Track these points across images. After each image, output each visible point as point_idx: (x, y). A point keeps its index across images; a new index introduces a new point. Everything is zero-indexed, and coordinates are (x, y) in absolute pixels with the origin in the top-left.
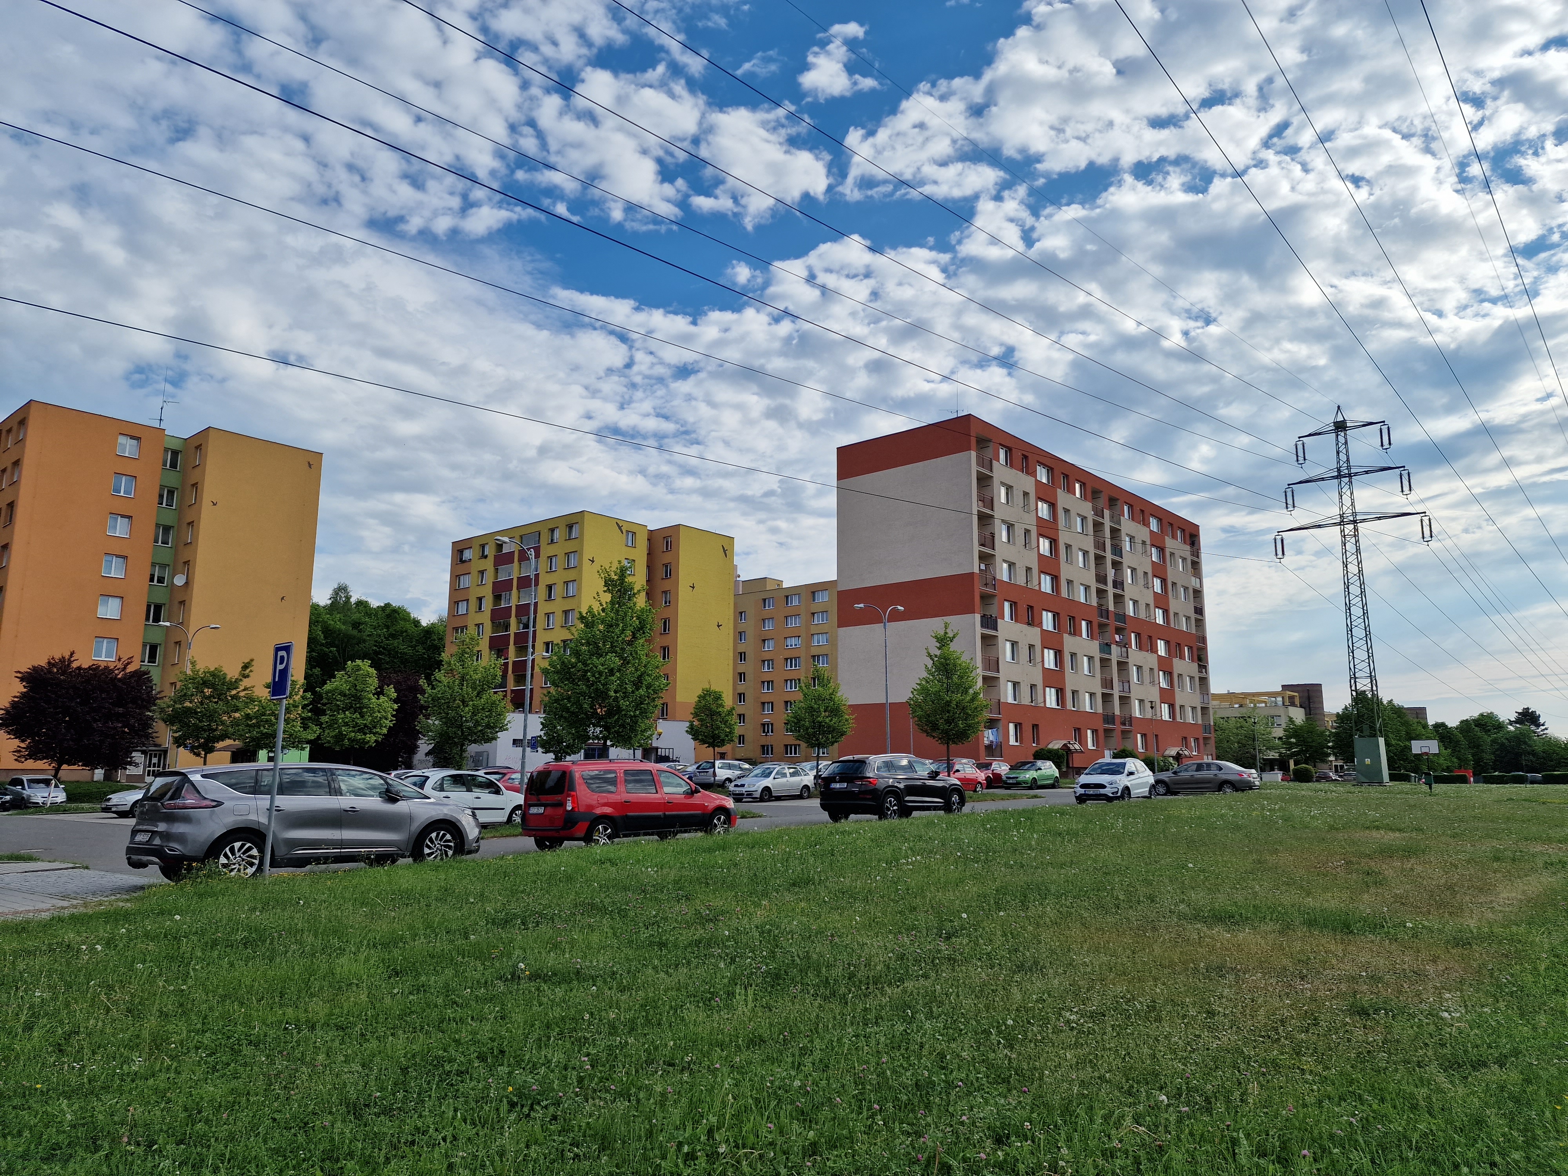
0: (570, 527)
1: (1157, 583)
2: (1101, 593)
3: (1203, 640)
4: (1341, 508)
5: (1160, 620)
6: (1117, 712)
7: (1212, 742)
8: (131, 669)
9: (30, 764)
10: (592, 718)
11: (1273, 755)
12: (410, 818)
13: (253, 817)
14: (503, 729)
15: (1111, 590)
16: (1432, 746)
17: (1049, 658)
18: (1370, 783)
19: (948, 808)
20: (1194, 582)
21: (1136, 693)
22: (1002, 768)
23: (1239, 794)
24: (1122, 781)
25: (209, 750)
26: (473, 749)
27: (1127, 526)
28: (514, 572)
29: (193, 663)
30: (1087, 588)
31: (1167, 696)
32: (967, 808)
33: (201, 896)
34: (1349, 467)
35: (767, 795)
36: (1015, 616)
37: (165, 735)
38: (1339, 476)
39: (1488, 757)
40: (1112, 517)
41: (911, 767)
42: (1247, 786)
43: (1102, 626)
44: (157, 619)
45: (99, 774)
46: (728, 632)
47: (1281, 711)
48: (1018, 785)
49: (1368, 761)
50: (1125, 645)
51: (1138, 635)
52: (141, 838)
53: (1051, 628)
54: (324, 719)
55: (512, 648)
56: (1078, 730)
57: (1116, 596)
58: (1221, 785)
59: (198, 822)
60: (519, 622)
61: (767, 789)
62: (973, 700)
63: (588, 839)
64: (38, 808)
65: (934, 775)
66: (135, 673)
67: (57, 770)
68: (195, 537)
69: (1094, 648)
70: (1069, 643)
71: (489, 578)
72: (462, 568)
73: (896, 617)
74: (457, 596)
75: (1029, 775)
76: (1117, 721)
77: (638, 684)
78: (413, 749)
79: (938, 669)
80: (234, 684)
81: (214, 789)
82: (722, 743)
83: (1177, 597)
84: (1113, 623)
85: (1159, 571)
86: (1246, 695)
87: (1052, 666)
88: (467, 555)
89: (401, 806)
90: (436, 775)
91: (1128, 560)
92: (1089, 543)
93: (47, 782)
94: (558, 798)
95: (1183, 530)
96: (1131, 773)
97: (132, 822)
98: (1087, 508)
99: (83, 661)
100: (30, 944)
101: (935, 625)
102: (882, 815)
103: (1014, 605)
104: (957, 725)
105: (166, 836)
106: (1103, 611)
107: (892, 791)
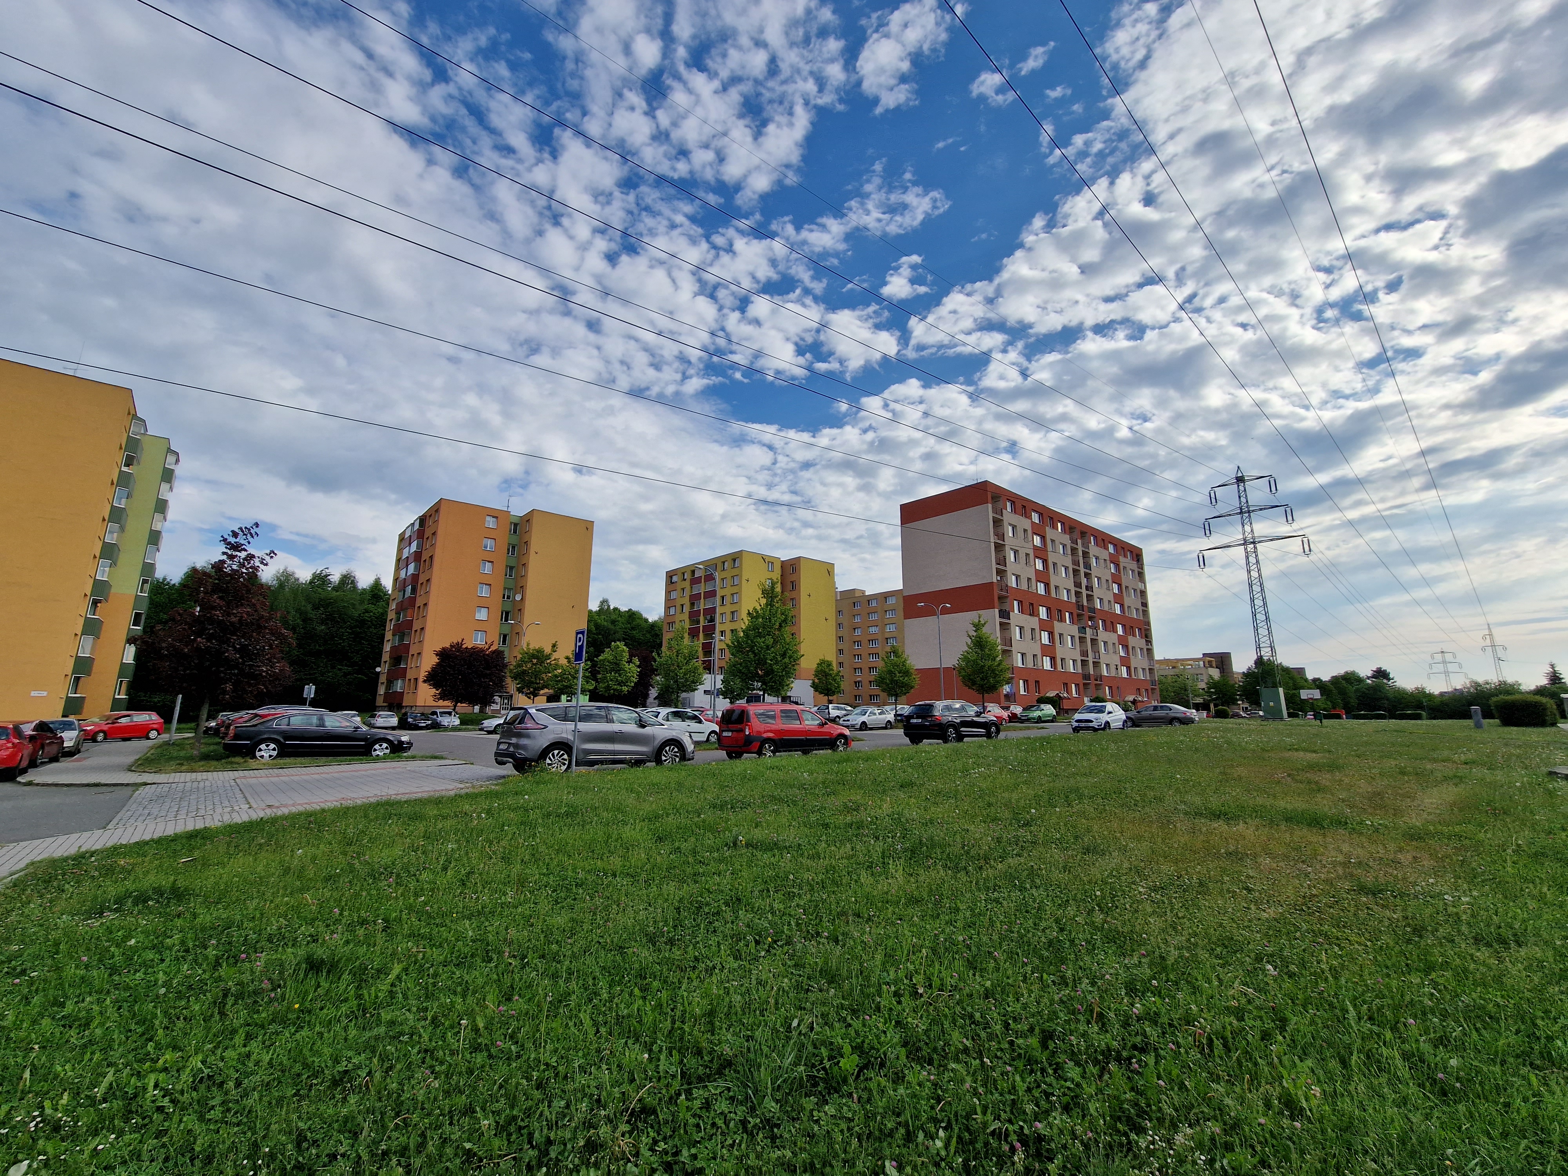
0: (734, 560)
1: (1115, 586)
2: (1078, 594)
3: (1148, 624)
4: (1244, 534)
5: (1118, 611)
6: (1092, 672)
7: (1158, 692)
8: (493, 648)
9: (441, 703)
10: (755, 677)
11: (1199, 700)
12: (654, 737)
13: (564, 735)
14: (701, 684)
15: (1084, 592)
16: (1316, 694)
17: (1045, 638)
18: (1274, 719)
19: (988, 735)
20: (1140, 586)
21: (1103, 661)
22: (1017, 710)
23: (1185, 726)
24: (1104, 718)
25: (535, 695)
26: (684, 695)
27: (1093, 550)
28: (702, 588)
29: (528, 645)
30: (1068, 591)
31: (1125, 662)
32: (1002, 735)
33: (538, 783)
34: (1248, 507)
35: (864, 726)
36: (1021, 611)
37: (512, 686)
38: (1241, 513)
39: (1354, 702)
40: (1083, 544)
41: (963, 708)
42: (1190, 721)
43: (1079, 615)
44: (506, 620)
45: (477, 708)
46: (832, 623)
47: (1203, 671)
48: (1029, 720)
49: (1272, 704)
50: (1095, 628)
51: (1104, 621)
52: (502, 747)
53: (1045, 618)
54: (599, 676)
55: (701, 635)
56: (1066, 684)
57: (1088, 596)
58: (1171, 721)
59: (534, 738)
60: (705, 619)
61: (864, 723)
62: (999, 665)
63: (760, 753)
64: (446, 729)
65: (978, 714)
66: (494, 652)
67: (455, 706)
68: (526, 572)
69: (1074, 630)
70: (1058, 627)
71: (687, 593)
72: (672, 587)
73: (945, 611)
74: (669, 603)
75: (1036, 714)
76: (1092, 678)
77: (784, 655)
78: (646, 696)
79: (975, 645)
80: (548, 657)
81: (543, 718)
82: (833, 693)
83: (1129, 596)
84: (1087, 614)
85: (1116, 579)
86: (1178, 660)
87: (1047, 643)
88: (675, 579)
89: (648, 730)
90: (664, 711)
91: (1094, 572)
92: (1068, 561)
93: (450, 714)
94: (740, 726)
95: (1131, 552)
96: (1110, 713)
97: (497, 737)
98: (1066, 539)
99: (468, 644)
100: (445, 812)
101: (972, 616)
102: (946, 741)
103: (1020, 603)
104: (989, 681)
105: (516, 746)
106: (1080, 607)
107: (952, 725)
